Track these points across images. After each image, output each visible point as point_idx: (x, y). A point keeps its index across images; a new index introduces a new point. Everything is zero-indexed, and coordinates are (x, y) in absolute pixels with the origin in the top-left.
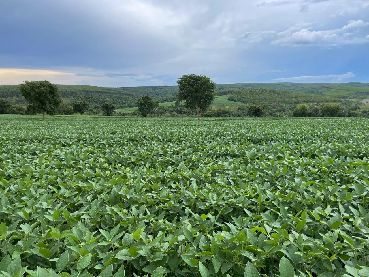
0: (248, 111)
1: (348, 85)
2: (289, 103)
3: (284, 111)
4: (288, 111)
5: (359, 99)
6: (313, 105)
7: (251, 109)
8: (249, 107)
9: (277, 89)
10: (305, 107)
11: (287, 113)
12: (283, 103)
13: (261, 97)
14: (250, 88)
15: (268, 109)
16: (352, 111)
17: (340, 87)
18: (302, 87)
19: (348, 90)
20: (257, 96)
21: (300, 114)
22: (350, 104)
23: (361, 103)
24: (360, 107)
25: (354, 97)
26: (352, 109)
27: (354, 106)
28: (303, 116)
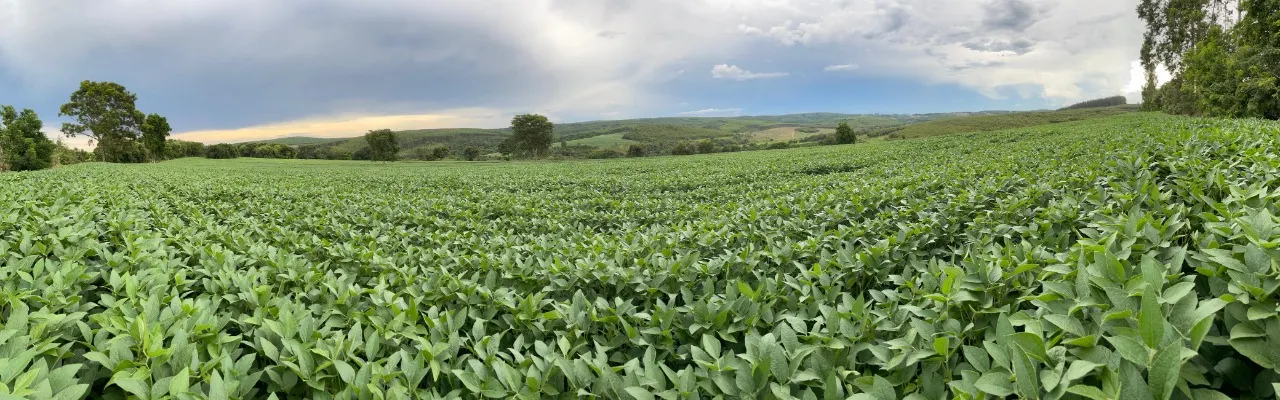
2: (679, 139)
5: (749, 132)
12: (675, 139)
16: (738, 145)
22: (740, 137)
23: (750, 136)
24: (749, 140)
25: (745, 131)
26: (742, 143)
27: (744, 139)
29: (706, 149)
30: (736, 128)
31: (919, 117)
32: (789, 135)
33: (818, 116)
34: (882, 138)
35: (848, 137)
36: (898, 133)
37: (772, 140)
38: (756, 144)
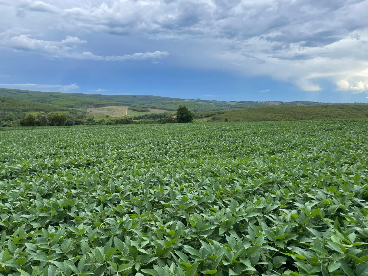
1: (74, 95)
2: (16, 111)
3: (11, 120)
4: (16, 119)
5: (84, 108)
6: (40, 114)
10: (32, 116)
11: (15, 122)
12: (10, 111)
16: (78, 120)
17: (66, 96)
18: (30, 95)
19: (74, 100)
21: (27, 123)
22: (77, 113)
23: (86, 112)
24: (85, 115)
25: (80, 107)
26: (79, 118)
27: (81, 114)
28: (32, 125)
29: (59, 121)
30: (71, 103)
31: (234, 103)
32: (124, 112)
33: (147, 98)
34: (206, 120)
35: (187, 116)
36: (219, 117)
37: (107, 116)
38: (93, 119)
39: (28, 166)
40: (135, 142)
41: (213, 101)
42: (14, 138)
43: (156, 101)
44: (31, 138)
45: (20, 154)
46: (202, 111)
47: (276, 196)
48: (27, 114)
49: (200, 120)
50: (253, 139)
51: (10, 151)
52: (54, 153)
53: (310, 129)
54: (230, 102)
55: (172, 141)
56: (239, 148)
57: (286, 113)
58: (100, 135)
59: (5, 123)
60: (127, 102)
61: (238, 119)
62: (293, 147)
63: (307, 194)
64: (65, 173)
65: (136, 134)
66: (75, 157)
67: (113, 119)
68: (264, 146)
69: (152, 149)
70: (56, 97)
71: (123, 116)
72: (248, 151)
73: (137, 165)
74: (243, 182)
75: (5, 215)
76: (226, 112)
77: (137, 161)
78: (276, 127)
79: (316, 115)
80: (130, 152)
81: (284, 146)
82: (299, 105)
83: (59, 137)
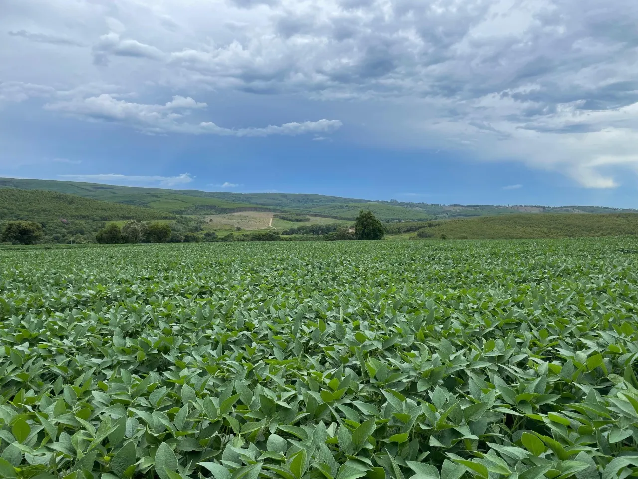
0: (4, 234)
1: (184, 193)
2: (90, 219)
3: (82, 233)
4: (90, 233)
5: (201, 215)
6: (129, 224)
7: (10, 228)
8: (7, 226)
9: (67, 194)
10: (115, 226)
11: (88, 237)
12: (80, 218)
13: (35, 206)
14: (10, 187)
15: (51, 230)
16: (190, 234)
17: (172, 195)
18: (114, 193)
19: (185, 202)
20: (26, 205)
21: (108, 238)
22: (189, 222)
23: (204, 221)
24: (202, 227)
25: (194, 213)
26: (191, 230)
27: (194, 225)
28: (114, 242)
29: (158, 236)
30: (178, 207)
31: (457, 208)
32: (267, 222)
33: (306, 198)
34: (406, 236)
35: (374, 230)
36: (430, 230)
37: (239, 229)
38: (214, 233)
39: (105, 293)
40: (282, 264)
41: (420, 203)
42: (84, 257)
43: (321, 204)
44: (112, 257)
45: (92, 278)
46: (400, 220)
47: (524, 341)
48: (108, 224)
49: (396, 236)
50: (490, 263)
51: (78, 273)
52: (147, 277)
53: (595, 250)
54: (450, 205)
55: (344, 262)
56: (462, 275)
57: (552, 226)
58: (225, 254)
59: (72, 239)
60: (270, 205)
61: (464, 234)
62: (561, 274)
63: (581, 339)
64: (163, 302)
65: (284, 253)
66: (181, 282)
67: (248, 233)
68: (507, 272)
69: (309, 273)
70: (156, 196)
71: (264, 228)
72: (479, 279)
73: (282, 294)
74: (467, 319)
75: (62, 357)
76: (442, 223)
77: (283, 289)
78: (532, 246)
79: (609, 231)
80: (272, 276)
81: (545, 273)
82: (576, 211)
83: (157, 257)
